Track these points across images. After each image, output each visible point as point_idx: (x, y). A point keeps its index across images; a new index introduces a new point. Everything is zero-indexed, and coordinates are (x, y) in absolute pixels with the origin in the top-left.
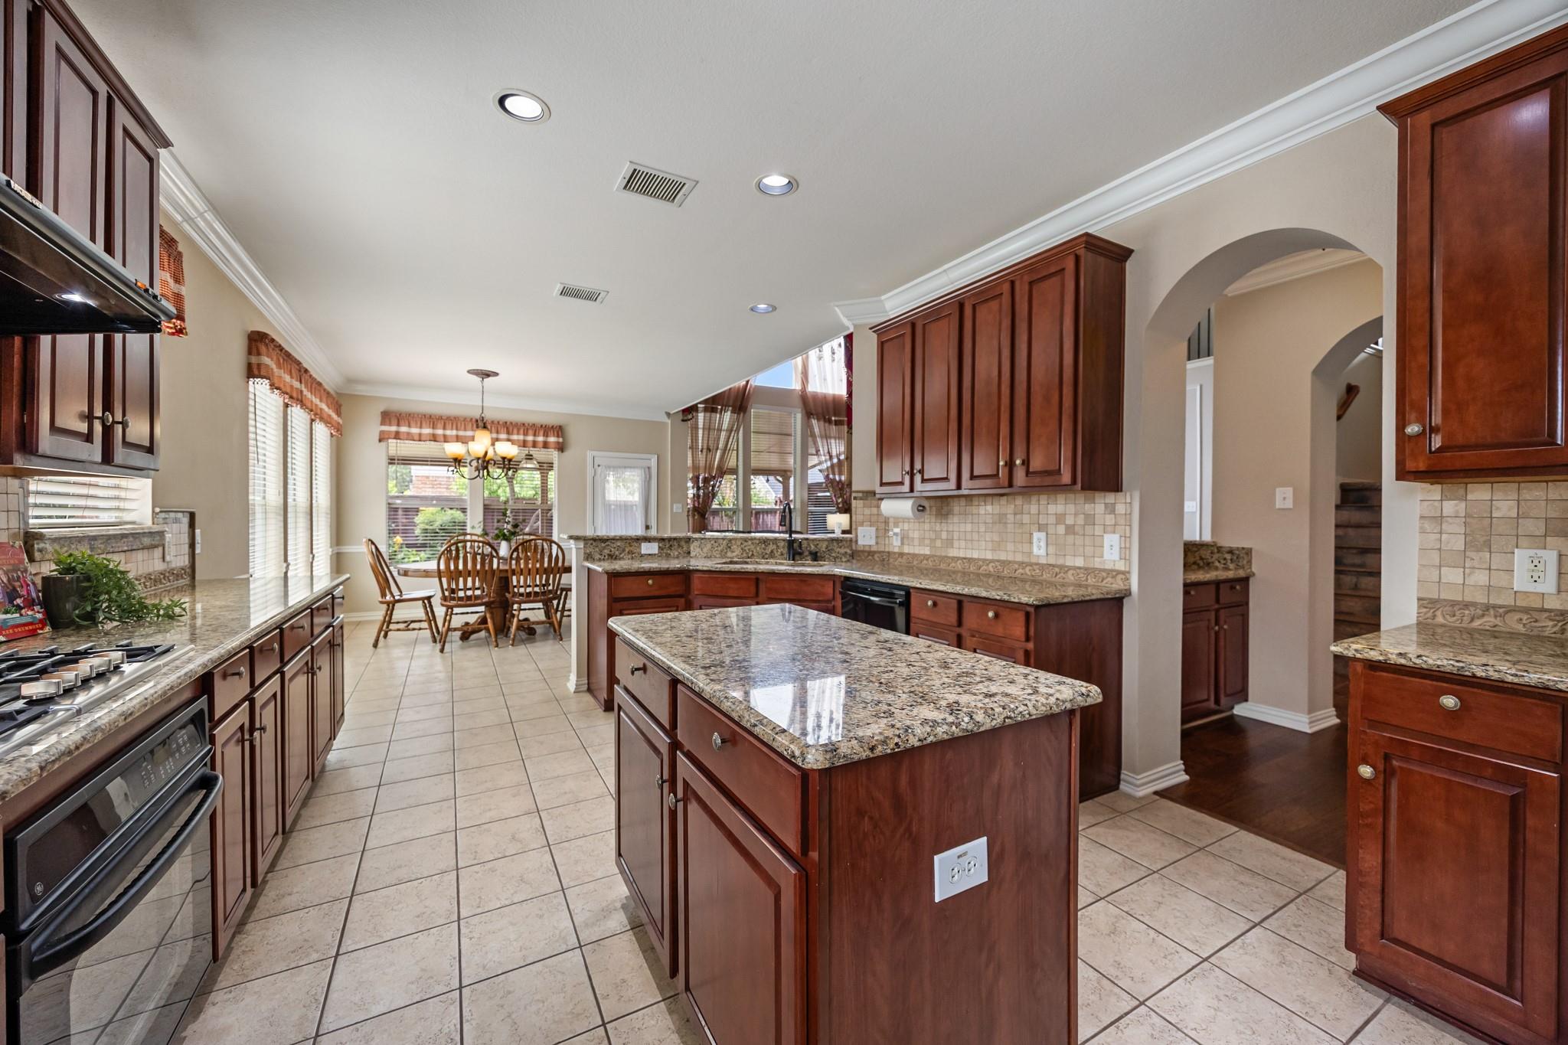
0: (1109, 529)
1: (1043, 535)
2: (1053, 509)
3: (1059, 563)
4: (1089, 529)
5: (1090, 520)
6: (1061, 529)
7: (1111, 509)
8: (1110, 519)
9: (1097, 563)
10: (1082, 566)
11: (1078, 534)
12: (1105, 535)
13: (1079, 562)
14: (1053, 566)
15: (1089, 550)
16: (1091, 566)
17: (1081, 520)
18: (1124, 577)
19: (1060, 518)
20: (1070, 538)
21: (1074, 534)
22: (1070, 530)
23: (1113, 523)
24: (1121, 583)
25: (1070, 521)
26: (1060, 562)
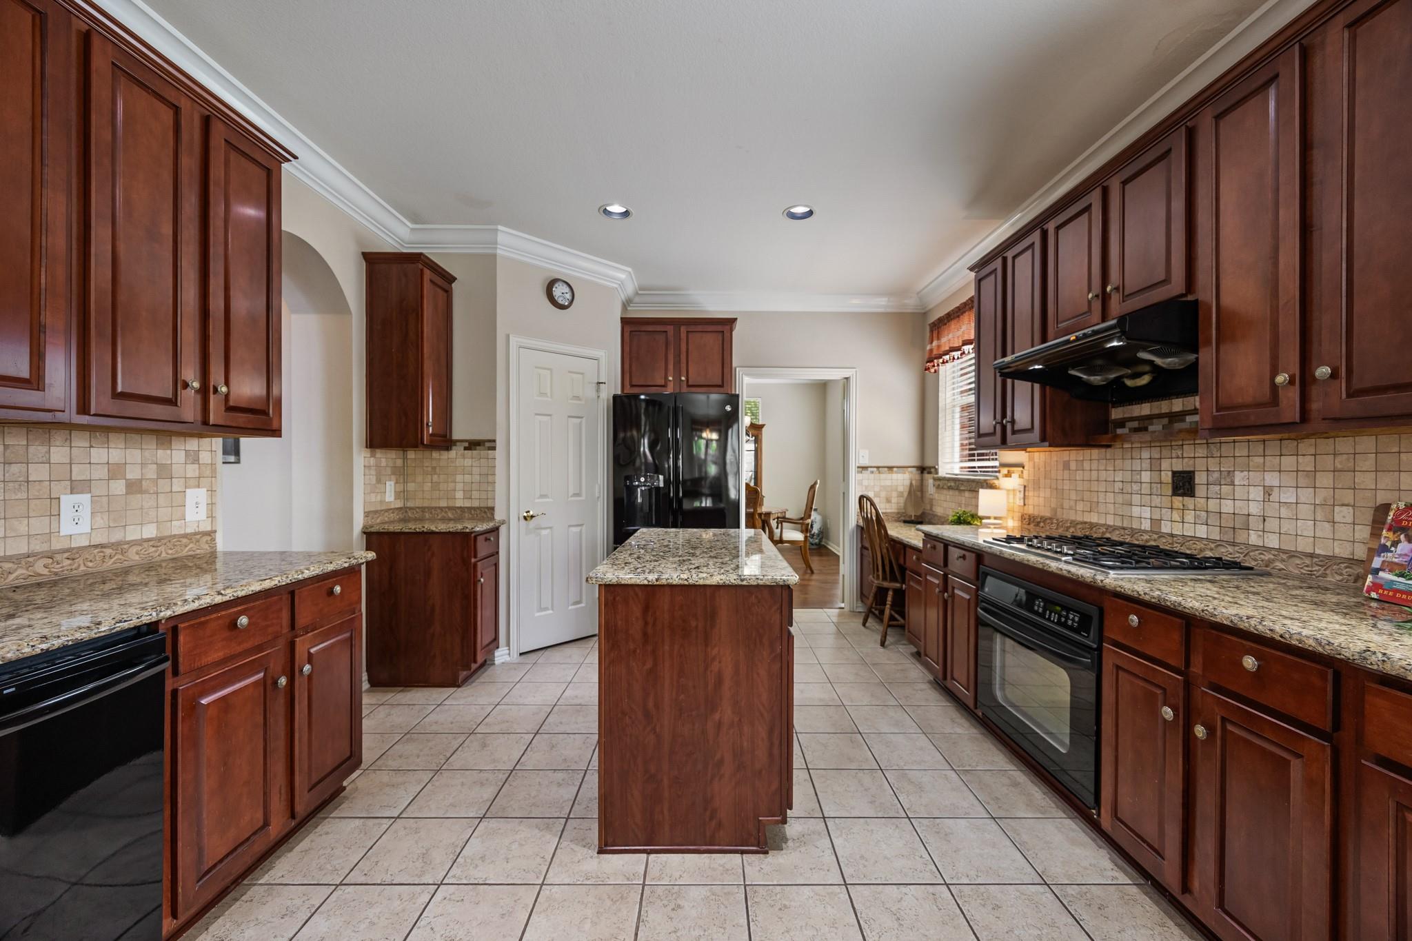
0: (192, 482)
1: (85, 498)
2: (99, 454)
3: (113, 540)
4: (163, 485)
5: (165, 471)
6: (119, 487)
7: (193, 458)
8: (192, 470)
9: (176, 528)
10: (154, 536)
11: (146, 492)
12: (187, 490)
13: (150, 531)
14: (102, 546)
15: (164, 513)
16: (167, 533)
17: (151, 472)
18: (209, 538)
19: (115, 471)
20: (136, 500)
21: (141, 492)
22: (134, 487)
23: (197, 474)
24: (207, 547)
25: (133, 473)
26: (116, 536)
